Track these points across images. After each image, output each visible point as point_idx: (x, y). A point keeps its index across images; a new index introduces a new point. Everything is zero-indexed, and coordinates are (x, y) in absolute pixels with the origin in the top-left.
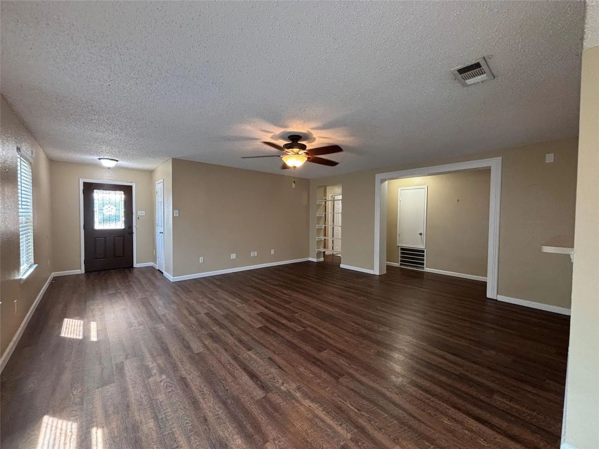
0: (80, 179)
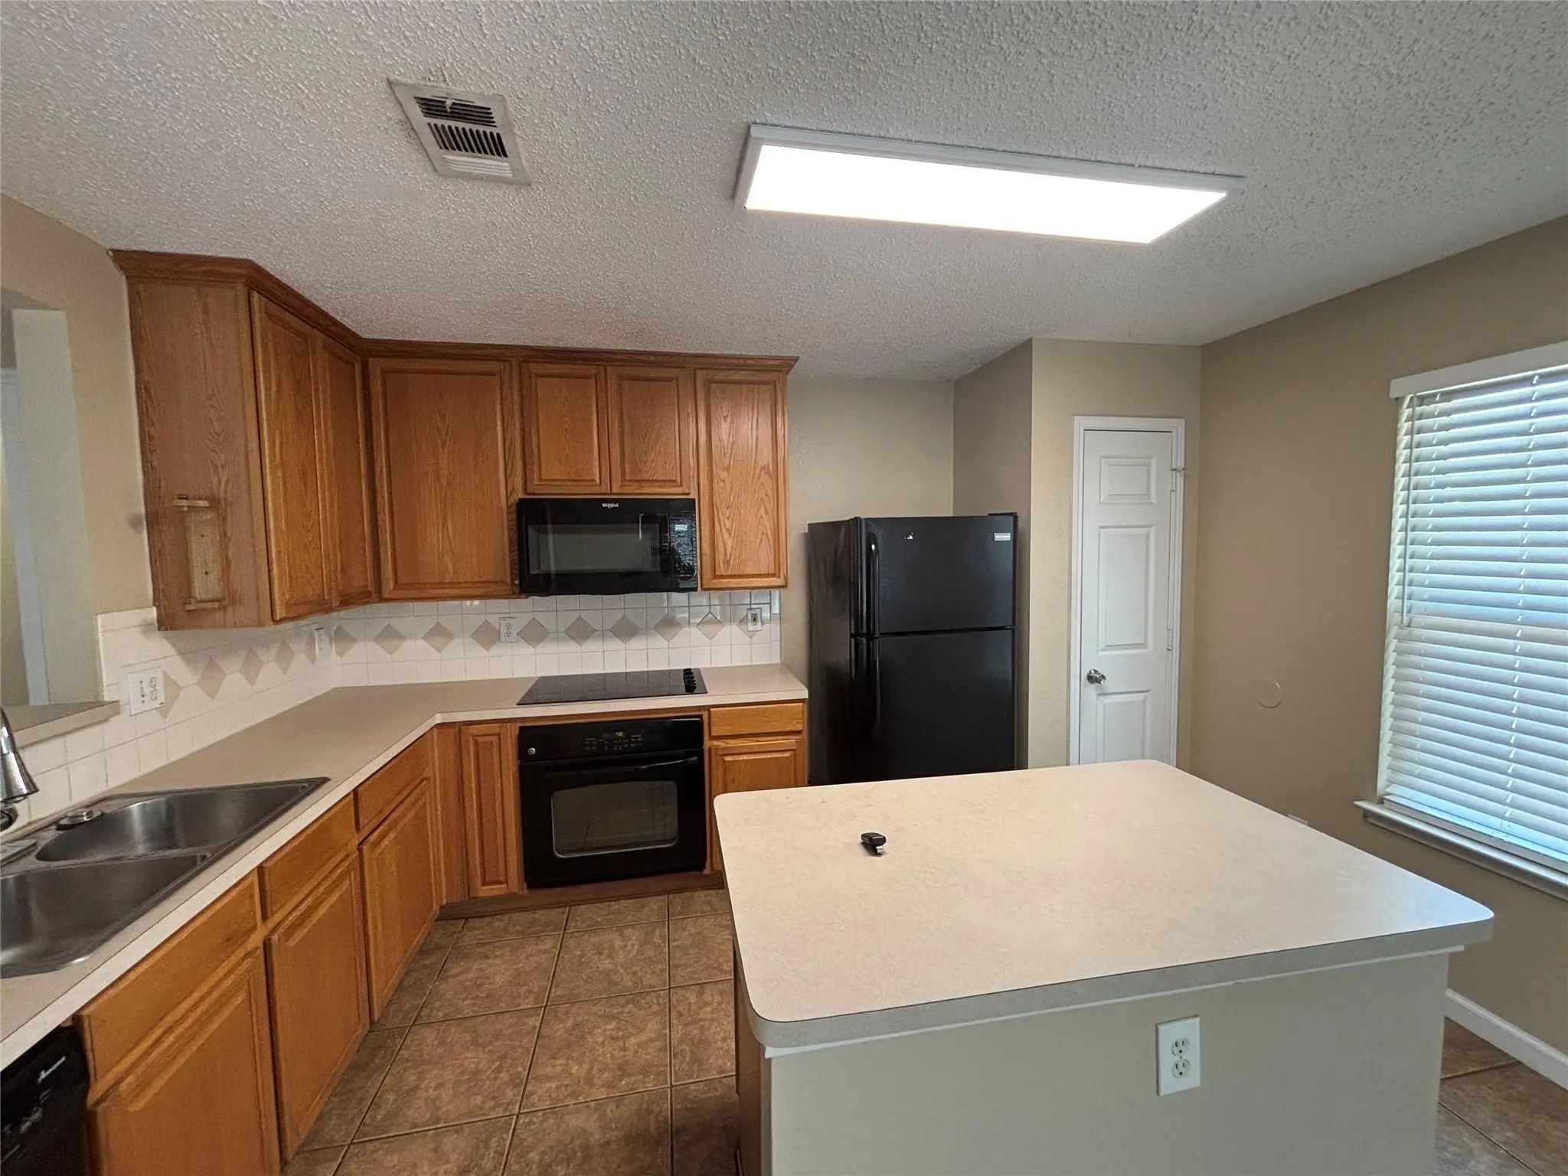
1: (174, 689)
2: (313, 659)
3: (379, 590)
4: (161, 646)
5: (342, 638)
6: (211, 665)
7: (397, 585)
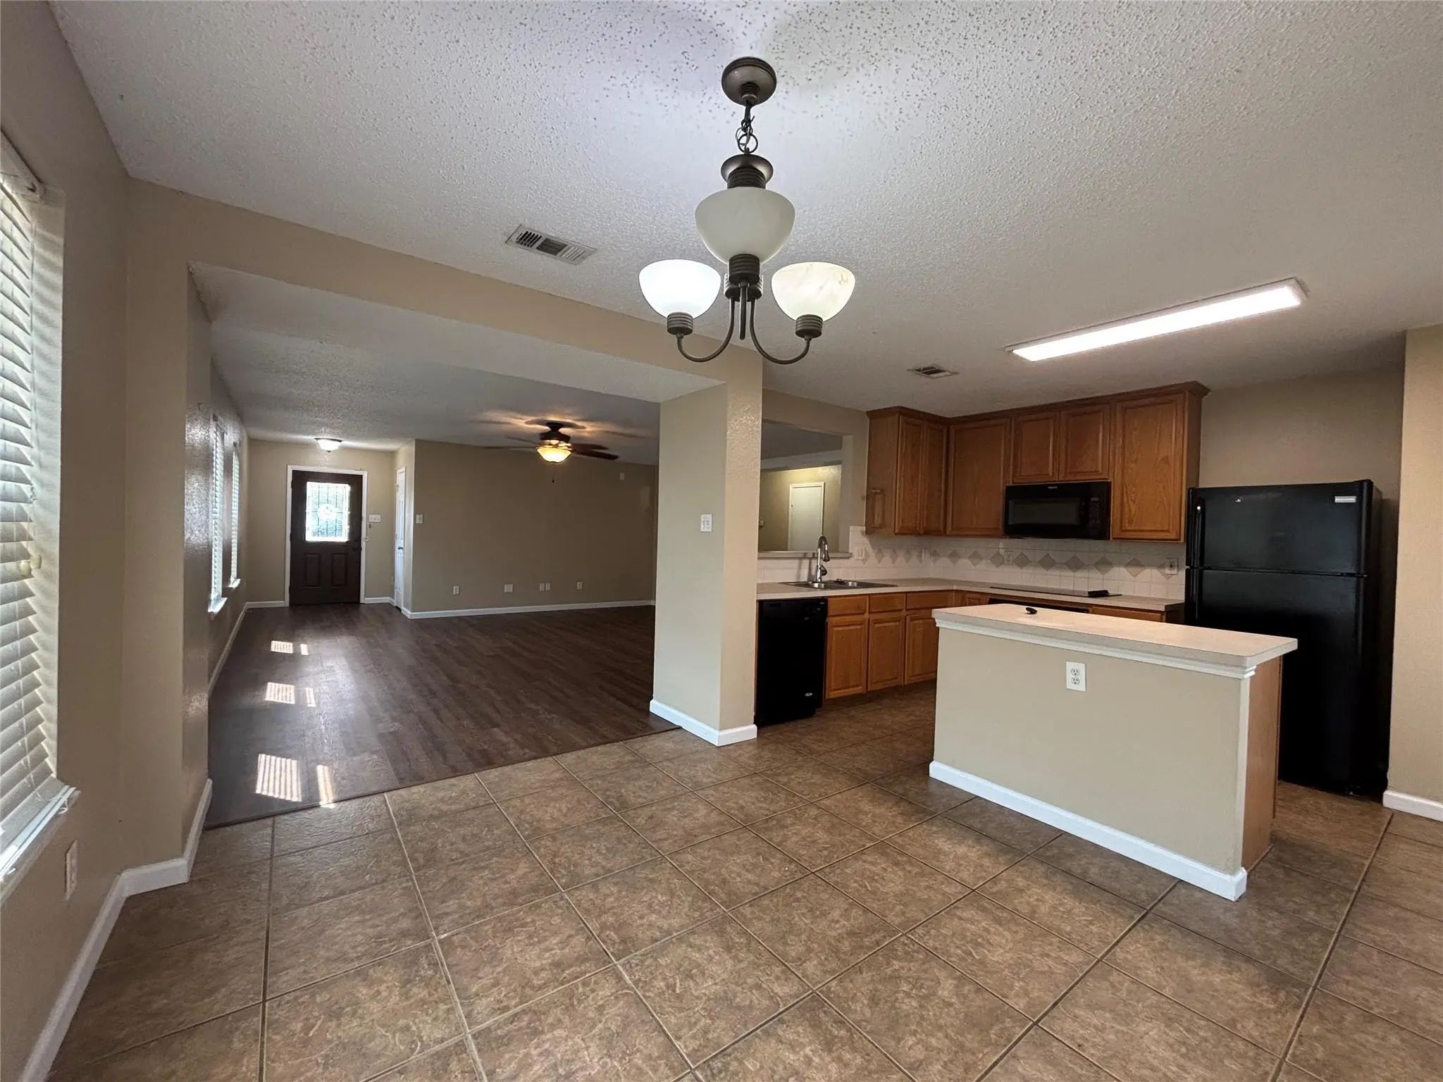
0: (289, 466)
1: (868, 555)
2: (921, 561)
3: (945, 532)
4: (866, 540)
5: (935, 554)
6: (880, 550)
7: (953, 529)
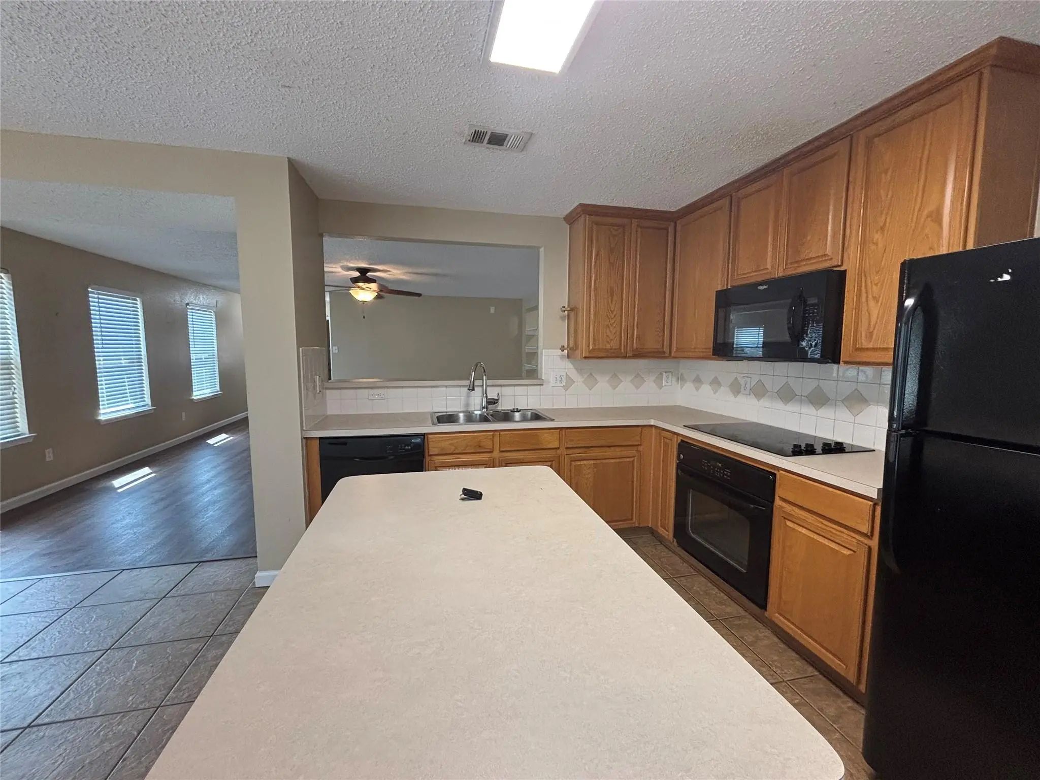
1: (570, 382)
2: (661, 387)
4: (568, 365)
6: (591, 376)
